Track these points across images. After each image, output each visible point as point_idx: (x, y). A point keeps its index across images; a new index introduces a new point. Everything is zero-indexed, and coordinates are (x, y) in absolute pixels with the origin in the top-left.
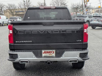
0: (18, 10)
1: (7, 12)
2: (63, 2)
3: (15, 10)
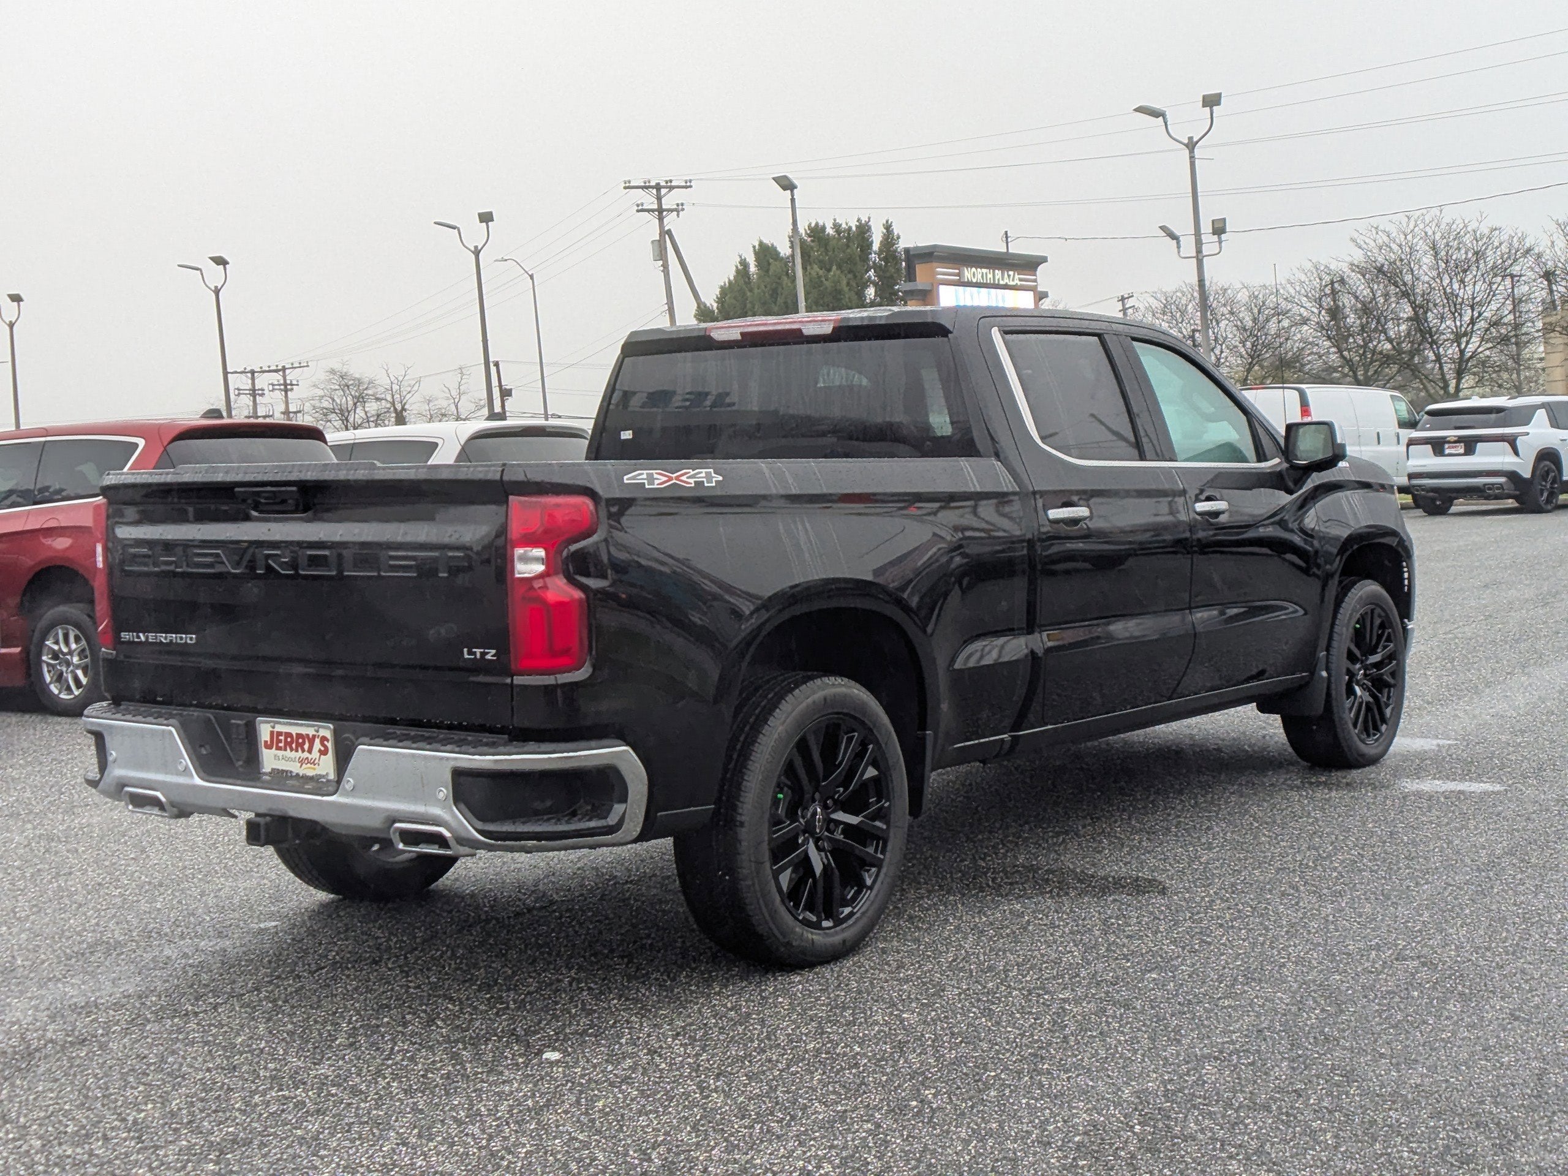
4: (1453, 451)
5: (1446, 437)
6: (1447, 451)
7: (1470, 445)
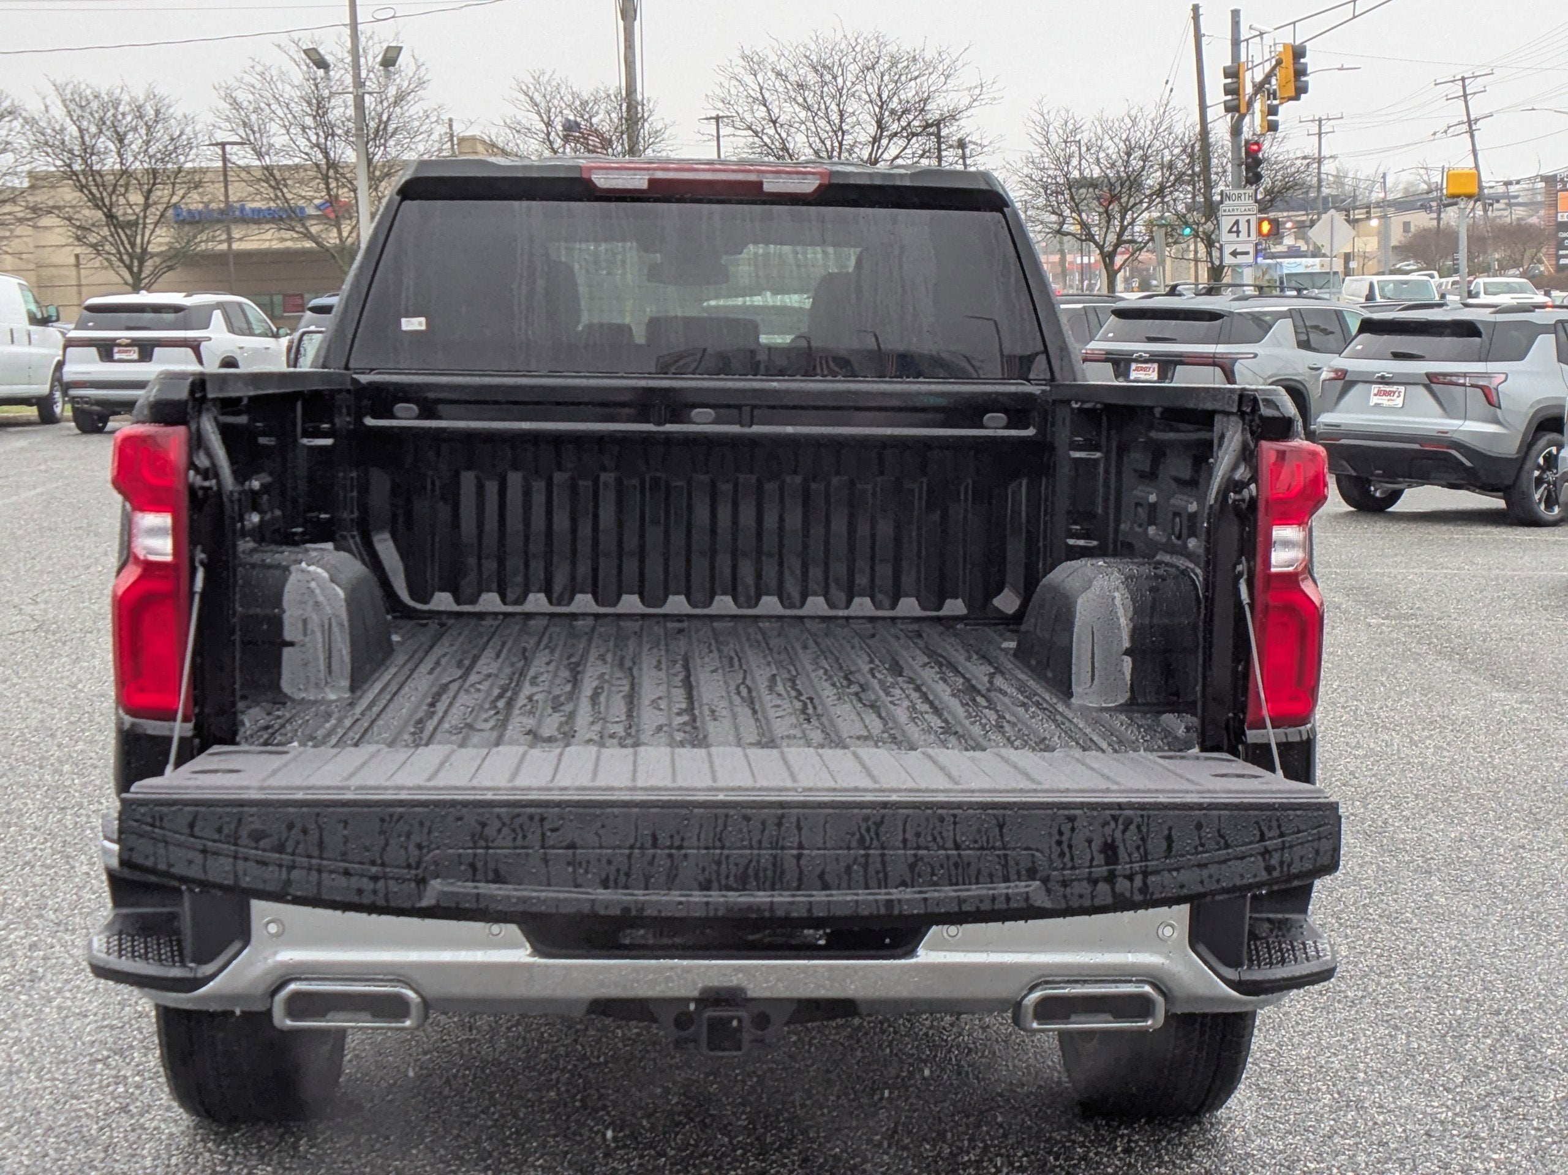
0: (212, 196)
1: (36, 210)
2: (909, 93)
3: (161, 193)
4: (124, 356)
5: (115, 339)
6: (117, 356)
7: (146, 350)
